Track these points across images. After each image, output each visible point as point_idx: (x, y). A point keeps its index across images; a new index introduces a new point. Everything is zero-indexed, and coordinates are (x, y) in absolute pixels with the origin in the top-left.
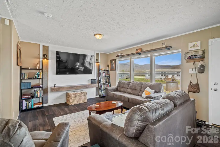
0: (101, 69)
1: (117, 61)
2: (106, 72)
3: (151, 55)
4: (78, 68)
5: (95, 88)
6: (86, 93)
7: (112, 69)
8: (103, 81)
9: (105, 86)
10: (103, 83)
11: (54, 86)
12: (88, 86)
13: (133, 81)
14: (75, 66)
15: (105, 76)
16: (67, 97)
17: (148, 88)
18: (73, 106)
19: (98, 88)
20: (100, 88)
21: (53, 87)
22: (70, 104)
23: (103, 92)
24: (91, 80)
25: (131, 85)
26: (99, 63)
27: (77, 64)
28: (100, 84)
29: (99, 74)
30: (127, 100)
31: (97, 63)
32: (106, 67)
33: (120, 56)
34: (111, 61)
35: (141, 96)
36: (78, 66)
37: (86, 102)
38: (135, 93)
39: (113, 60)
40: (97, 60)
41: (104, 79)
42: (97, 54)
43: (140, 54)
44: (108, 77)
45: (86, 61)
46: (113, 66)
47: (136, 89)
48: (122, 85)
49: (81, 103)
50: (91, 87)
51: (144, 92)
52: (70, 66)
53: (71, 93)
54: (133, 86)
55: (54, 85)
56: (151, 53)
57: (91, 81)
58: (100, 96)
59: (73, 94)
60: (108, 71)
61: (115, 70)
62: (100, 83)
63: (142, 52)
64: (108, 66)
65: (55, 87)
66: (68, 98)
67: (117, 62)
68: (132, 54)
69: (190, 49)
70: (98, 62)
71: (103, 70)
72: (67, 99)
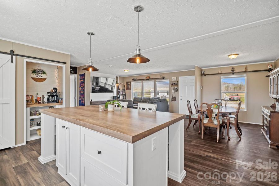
0: (119, 89)
2: (123, 91)
3: (154, 81)
8: (121, 98)
25: (143, 99)
29: (118, 93)
33: (135, 80)
34: (127, 83)
39: (129, 82)
40: (116, 82)
41: (122, 96)
42: (117, 77)
43: (148, 80)
44: (124, 95)
48: (137, 100)
54: (144, 100)
55: (91, 100)
57: (113, 97)
60: (124, 90)
64: (124, 86)
68: (144, 79)
69: (172, 80)
70: (118, 84)
71: (121, 89)
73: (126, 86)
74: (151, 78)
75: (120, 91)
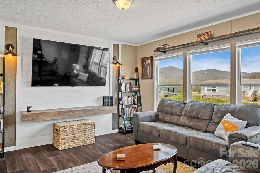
0: (122, 76)
1: (156, 60)
2: (133, 83)
3: (231, 46)
4: (77, 75)
5: (111, 114)
6: (93, 124)
7: (145, 76)
8: (127, 100)
9: (131, 110)
10: (127, 104)
11: (28, 111)
12: (97, 109)
13: (192, 102)
14: (70, 70)
15: (131, 91)
16: (53, 132)
17: (228, 115)
18: (67, 152)
19: (117, 115)
20: (120, 115)
21: (26, 113)
22: (61, 148)
23: (126, 122)
24: (104, 97)
25: (188, 108)
26: (120, 64)
27: (75, 66)
28: (120, 106)
29: (119, 87)
30: (182, 141)
31: (116, 64)
32: (133, 72)
33: (163, 49)
34: (144, 60)
35: (213, 133)
36: (76, 70)
37: (93, 142)
38: (199, 126)
39: (147, 58)
40: (114, 58)
41: (129, 97)
42: (116, 46)
43: (206, 44)
44: (136, 92)
45: (91, 61)
46: (146, 70)
47: (200, 117)
48: (168, 109)
49: (83, 144)
50: (102, 112)
51: (220, 125)
52: (61, 71)
53: (62, 125)
54: (192, 111)
55: (29, 108)
56: (234, 40)
57: (104, 100)
58: (120, 131)
59: (66, 127)
60: (137, 80)
61: (152, 79)
62: (120, 104)
63: (211, 38)
64: (137, 69)
65: (30, 111)
66: (55, 136)
67: (155, 62)
68: (190, 43)
70: (118, 63)
71: (127, 77)
72: (53, 137)
73: (140, 70)
74: (217, 34)
75: (124, 82)
